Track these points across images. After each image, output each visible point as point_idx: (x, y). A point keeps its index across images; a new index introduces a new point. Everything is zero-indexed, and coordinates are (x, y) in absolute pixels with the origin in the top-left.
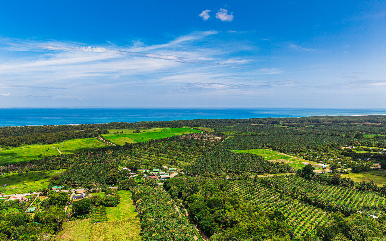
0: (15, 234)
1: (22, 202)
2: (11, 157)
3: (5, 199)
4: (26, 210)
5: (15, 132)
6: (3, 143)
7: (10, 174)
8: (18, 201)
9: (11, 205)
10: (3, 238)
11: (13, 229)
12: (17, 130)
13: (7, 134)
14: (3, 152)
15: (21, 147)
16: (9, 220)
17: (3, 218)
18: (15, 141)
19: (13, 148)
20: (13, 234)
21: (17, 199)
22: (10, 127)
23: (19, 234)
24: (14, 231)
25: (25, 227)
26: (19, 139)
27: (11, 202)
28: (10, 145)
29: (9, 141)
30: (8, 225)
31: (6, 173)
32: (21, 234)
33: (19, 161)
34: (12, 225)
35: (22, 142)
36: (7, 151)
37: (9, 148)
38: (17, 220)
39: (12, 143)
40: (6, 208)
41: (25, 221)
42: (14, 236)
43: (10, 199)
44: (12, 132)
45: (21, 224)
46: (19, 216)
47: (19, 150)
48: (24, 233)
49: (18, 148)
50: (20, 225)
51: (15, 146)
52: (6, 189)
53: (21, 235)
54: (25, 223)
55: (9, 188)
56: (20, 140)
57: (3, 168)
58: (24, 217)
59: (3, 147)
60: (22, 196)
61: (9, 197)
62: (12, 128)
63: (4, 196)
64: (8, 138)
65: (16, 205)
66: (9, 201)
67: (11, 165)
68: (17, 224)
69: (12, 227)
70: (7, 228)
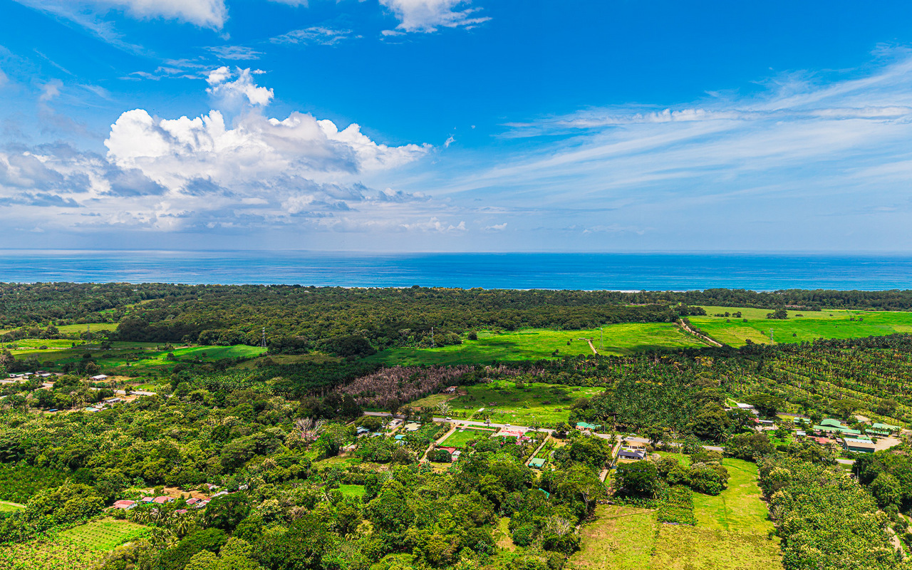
0: (507, 506)
1: (520, 444)
2: (503, 349)
3: (493, 432)
4: (526, 461)
5: (512, 301)
6: (492, 322)
7: (503, 383)
8: (514, 440)
9: (502, 446)
10: (486, 508)
11: (503, 494)
12: (515, 298)
13: (498, 304)
14: (491, 338)
15: (522, 332)
16: (497, 475)
17: (487, 468)
18: (511, 319)
19: (509, 332)
20: (503, 505)
21: (512, 435)
22: (503, 291)
23: (513, 507)
24: (505, 498)
25: (524, 496)
26: (519, 315)
27: (501, 438)
28: (504, 326)
29: (501, 318)
30: (495, 484)
31: (496, 381)
32: (516, 508)
33: (518, 359)
34: (502, 486)
35: (523, 322)
36: (497, 336)
37: (502, 332)
38: (511, 478)
39: (507, 323)
40: (492, 450)
41: (525, 483)
42: (505, 510)
43: (500, 434)
44: (507, 301)
45: (517, 487)
46: (514, 471)
47: (518, 336)
48: (523, 508)
49: (517, 333)
50: (516, 490)
51: (511, 328)
52: (494, 411)
53: (518, 510)
54: (525, 487)
55: (499, 411)
56: (520, 318)
57: (490, 369)
58: (524, 476)
59: (491, 329)
60: (522, 431)
61: (498, 429)
62: (507, 293)
63: (490, 425)
64: (500, 313)
65: (511, 447)
66: (499, 437)
67: (503, 364)
68: (510, 487)
69: (503, 490)
70: (493, 489)
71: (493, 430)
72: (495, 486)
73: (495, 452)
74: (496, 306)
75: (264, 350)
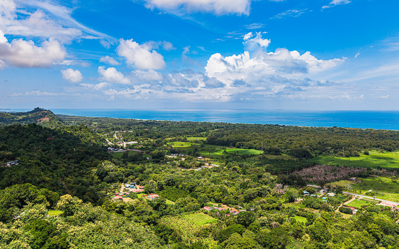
0: (384, 241)
1: (393, 211)
2: (385, 161)
3: (377, 203)
4: (397, 220)
5: (391, 136)
6: (378, 146)
7: (384, 179)
8: (390, 209)
9: (382, 210)
10: (371, 240)
11: (382, 235)
12: (393, 134)
14: (377, 155)
15: (396, 153)
16: (379, 225)
17: (373, 220)
18: (390, 145)
19: (388, 152)
20: (382, 241)
21: (388, 205)
22: (386, 130)
23: (388, 243)
24: (383, 237)
25: (394, 238)
26: (395, 144)
27: (382, 207)
28: (385, 149)
29: (384, 145)
30: (377, 229)
31: (380, 177)
32: (390, 243)
33: (394, 167)
34: (381, 231)
35: (397, 147)
36: (381, 154)
37: (384, 152)
38: (387, 228)
39: (387, 147)
40: (376, 212)
41: (395, 231)
42: (383, 243)
43: (381, 204)
44: (388, 136)
45: (390, 233)
46: (389, 224)
47: (394, 155)
48: (394, 244)
49: (393, 153)
51: (390, 150)
52: (378, 192)
53: (390, 245)
54: (395, 233)
55: (381, 193)
57: (376, 171)
58: (395, 228)
59: (377, 150)
60: (394, 204)
61: (380, 202)
62: (388, 132)
63: (375, 199)
64: (383, 142)
65: (388, 212)
66: (380, 206)
67: (384, 169)
68: (386, 232)
69: (382, 233)
70: (376, 232)
71: (377, 202)
72: (377, 230)
73: (378, 213)
74: (381, 138)
75: (262, 152)
